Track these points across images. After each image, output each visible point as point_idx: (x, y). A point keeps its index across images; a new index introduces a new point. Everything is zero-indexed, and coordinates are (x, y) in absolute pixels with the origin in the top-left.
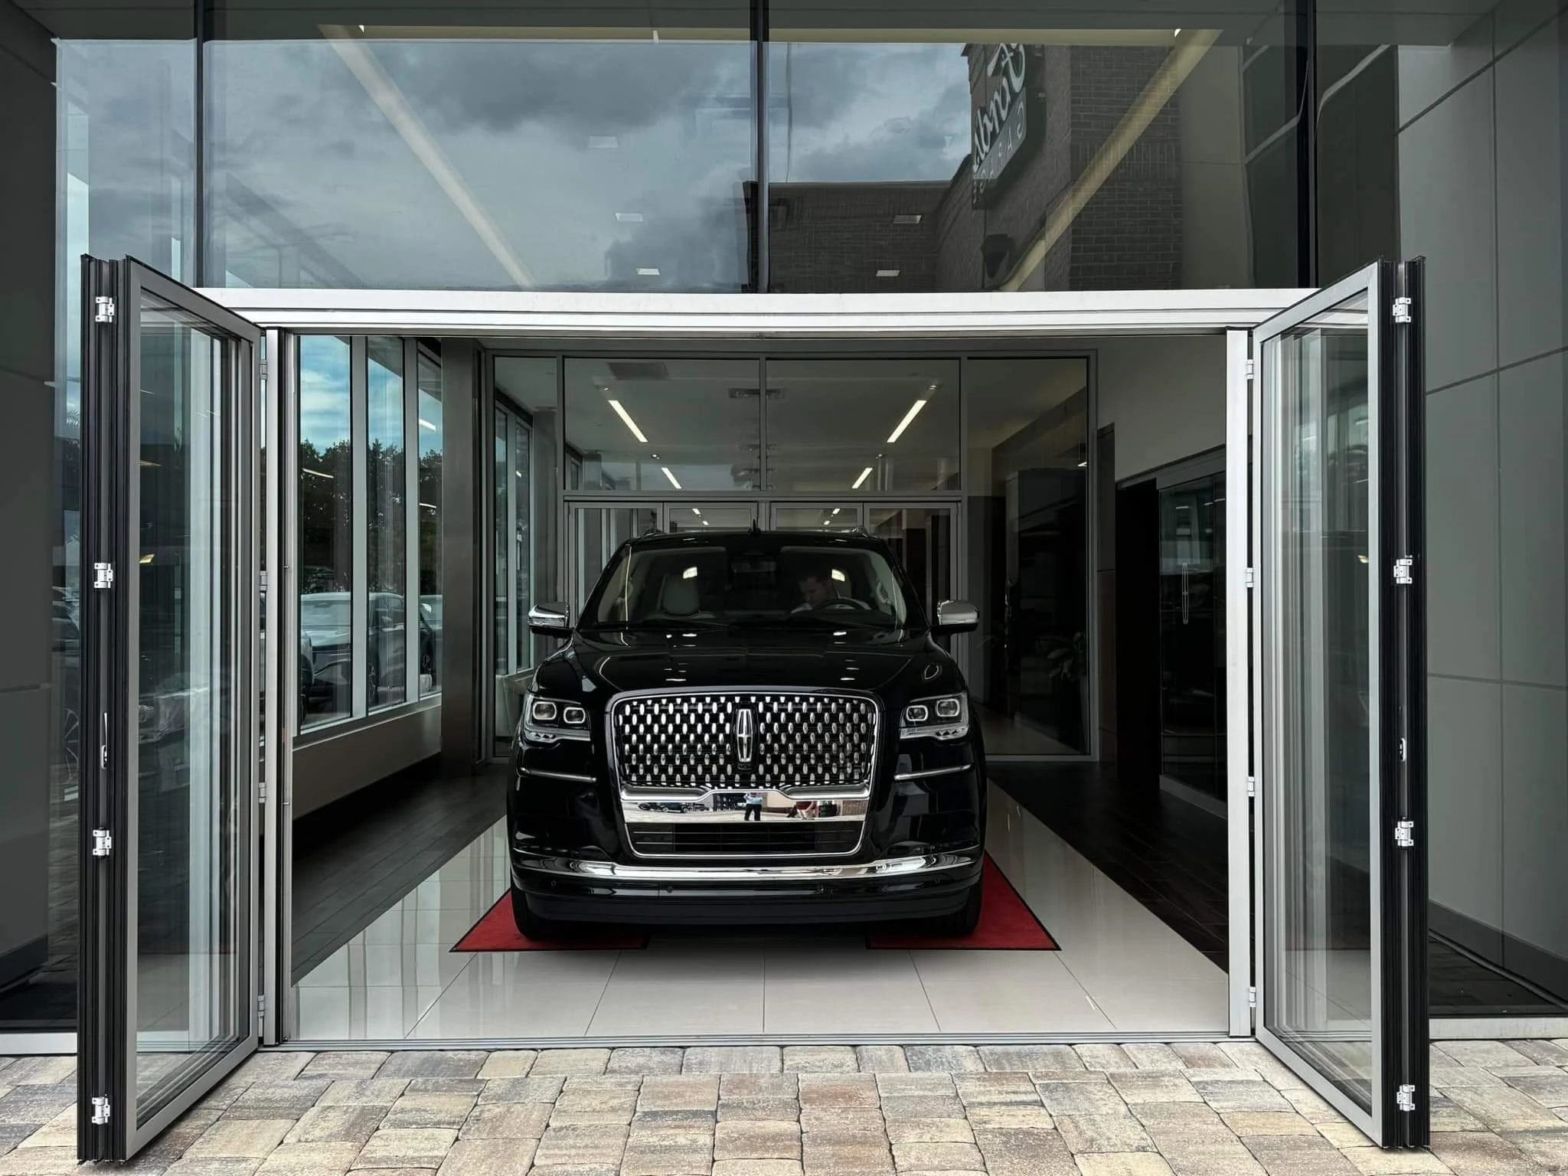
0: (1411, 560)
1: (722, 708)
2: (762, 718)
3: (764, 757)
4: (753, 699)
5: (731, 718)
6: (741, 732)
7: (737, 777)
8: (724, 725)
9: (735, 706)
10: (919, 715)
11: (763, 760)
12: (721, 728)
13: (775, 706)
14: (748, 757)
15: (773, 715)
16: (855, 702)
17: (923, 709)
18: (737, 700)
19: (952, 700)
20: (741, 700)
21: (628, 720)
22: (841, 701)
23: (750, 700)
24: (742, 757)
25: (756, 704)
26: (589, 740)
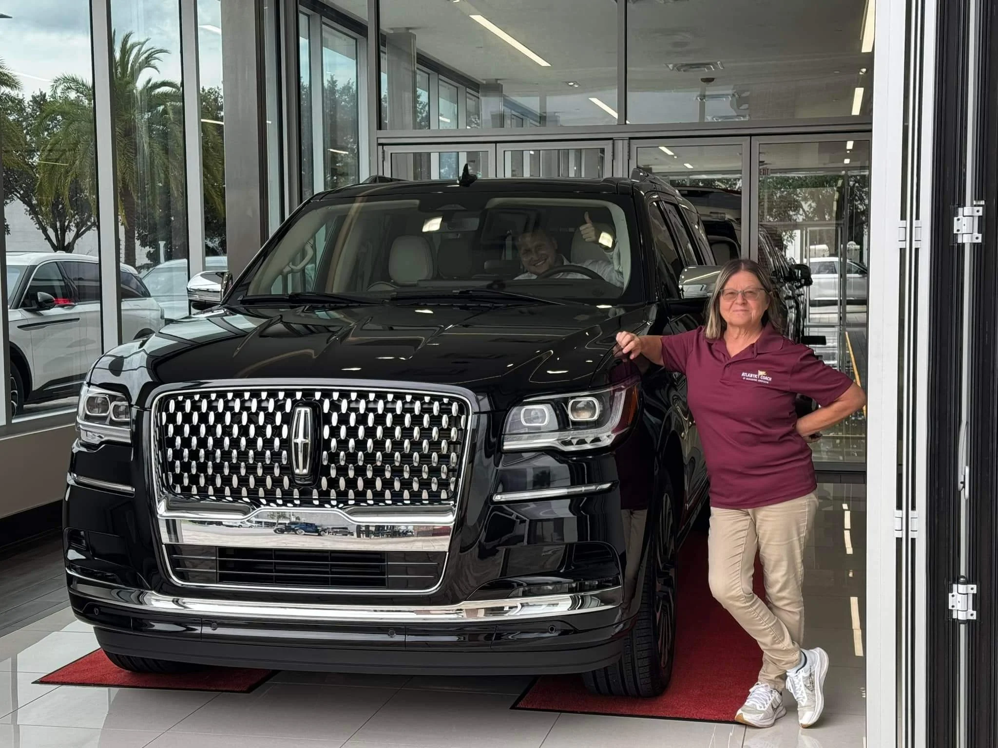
0: (981, 209)
1: (280, 407)
2: (327, 419)
3: (328, 468)
4: (318, 395)
5: (288, 419)
6: (296, 436)
7: (296, 492)
8: (281, 427)
9: (295, 404)
10: (538, 418)
11: (326, 471)
12: (277, 431)
13: (344, 405)
14: (304, 467)
15: (340, 416)
16: (446, 400)
17: (542, 411)
18: (299, 395)
19: (589, 399)
20: (303, 396)
21: (171, 418)
22: (427, 399)
23: (314, 396)
24: (298, 467)
25: (321, 402)
26: (129, 441)
